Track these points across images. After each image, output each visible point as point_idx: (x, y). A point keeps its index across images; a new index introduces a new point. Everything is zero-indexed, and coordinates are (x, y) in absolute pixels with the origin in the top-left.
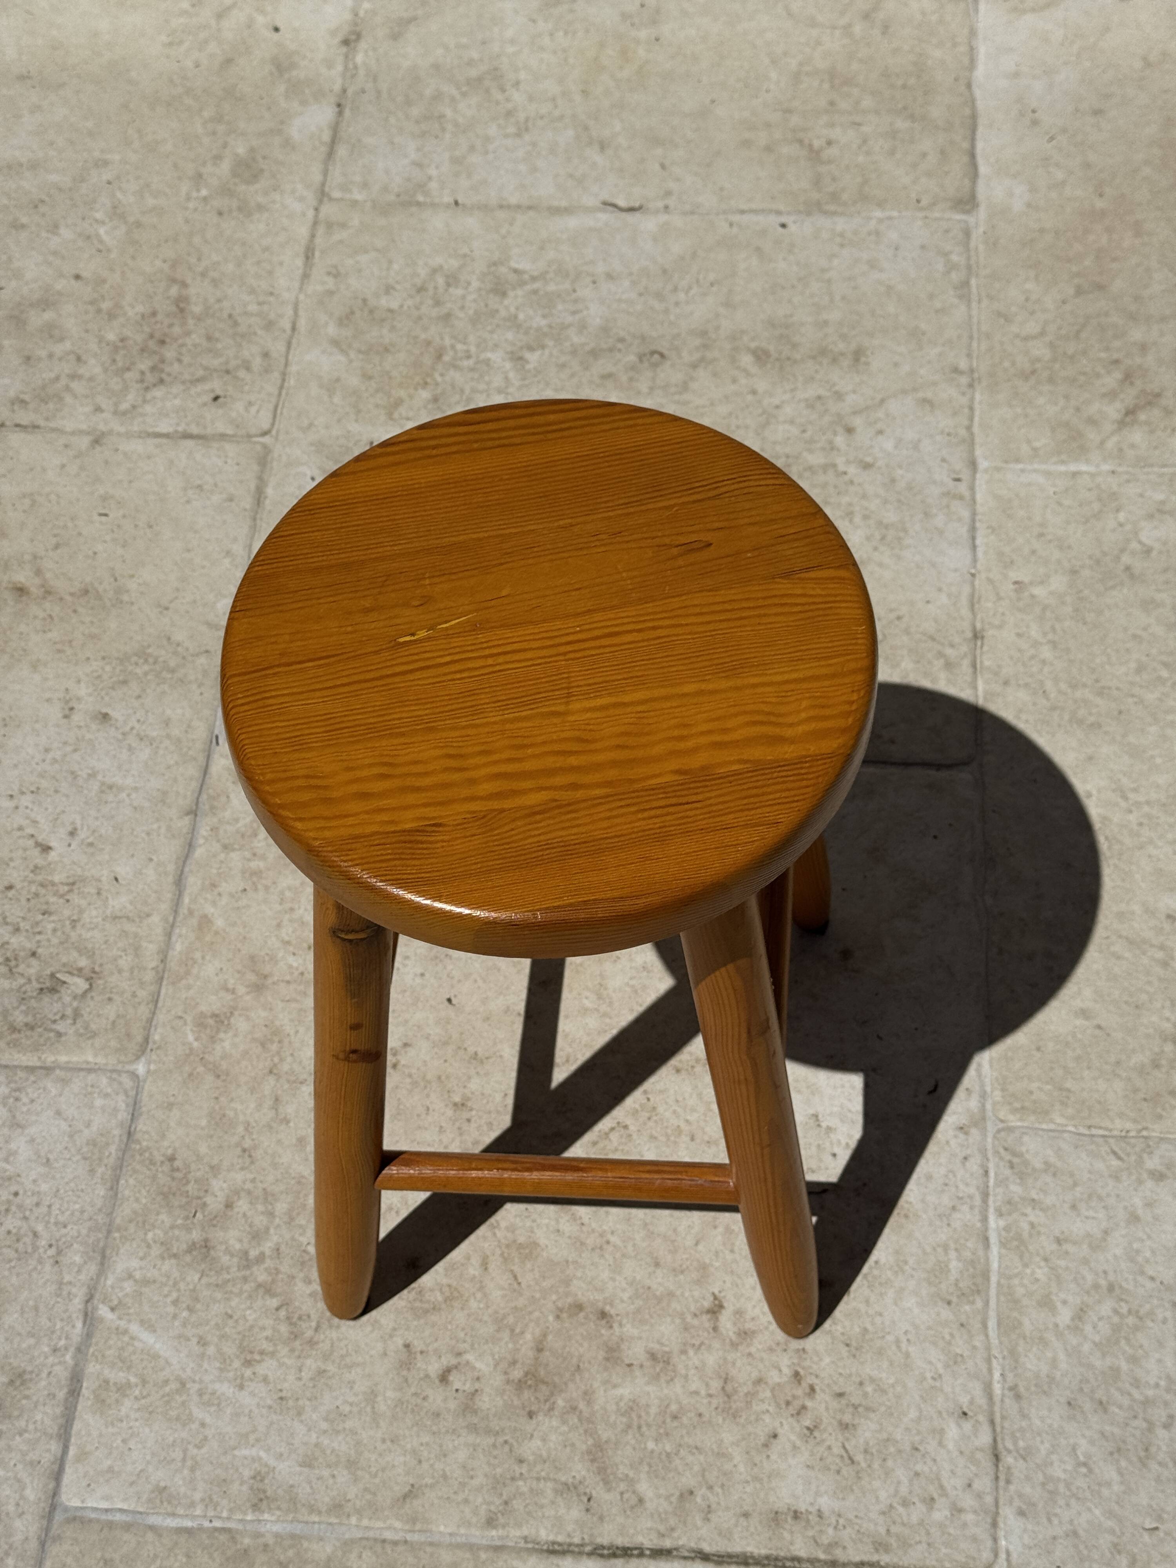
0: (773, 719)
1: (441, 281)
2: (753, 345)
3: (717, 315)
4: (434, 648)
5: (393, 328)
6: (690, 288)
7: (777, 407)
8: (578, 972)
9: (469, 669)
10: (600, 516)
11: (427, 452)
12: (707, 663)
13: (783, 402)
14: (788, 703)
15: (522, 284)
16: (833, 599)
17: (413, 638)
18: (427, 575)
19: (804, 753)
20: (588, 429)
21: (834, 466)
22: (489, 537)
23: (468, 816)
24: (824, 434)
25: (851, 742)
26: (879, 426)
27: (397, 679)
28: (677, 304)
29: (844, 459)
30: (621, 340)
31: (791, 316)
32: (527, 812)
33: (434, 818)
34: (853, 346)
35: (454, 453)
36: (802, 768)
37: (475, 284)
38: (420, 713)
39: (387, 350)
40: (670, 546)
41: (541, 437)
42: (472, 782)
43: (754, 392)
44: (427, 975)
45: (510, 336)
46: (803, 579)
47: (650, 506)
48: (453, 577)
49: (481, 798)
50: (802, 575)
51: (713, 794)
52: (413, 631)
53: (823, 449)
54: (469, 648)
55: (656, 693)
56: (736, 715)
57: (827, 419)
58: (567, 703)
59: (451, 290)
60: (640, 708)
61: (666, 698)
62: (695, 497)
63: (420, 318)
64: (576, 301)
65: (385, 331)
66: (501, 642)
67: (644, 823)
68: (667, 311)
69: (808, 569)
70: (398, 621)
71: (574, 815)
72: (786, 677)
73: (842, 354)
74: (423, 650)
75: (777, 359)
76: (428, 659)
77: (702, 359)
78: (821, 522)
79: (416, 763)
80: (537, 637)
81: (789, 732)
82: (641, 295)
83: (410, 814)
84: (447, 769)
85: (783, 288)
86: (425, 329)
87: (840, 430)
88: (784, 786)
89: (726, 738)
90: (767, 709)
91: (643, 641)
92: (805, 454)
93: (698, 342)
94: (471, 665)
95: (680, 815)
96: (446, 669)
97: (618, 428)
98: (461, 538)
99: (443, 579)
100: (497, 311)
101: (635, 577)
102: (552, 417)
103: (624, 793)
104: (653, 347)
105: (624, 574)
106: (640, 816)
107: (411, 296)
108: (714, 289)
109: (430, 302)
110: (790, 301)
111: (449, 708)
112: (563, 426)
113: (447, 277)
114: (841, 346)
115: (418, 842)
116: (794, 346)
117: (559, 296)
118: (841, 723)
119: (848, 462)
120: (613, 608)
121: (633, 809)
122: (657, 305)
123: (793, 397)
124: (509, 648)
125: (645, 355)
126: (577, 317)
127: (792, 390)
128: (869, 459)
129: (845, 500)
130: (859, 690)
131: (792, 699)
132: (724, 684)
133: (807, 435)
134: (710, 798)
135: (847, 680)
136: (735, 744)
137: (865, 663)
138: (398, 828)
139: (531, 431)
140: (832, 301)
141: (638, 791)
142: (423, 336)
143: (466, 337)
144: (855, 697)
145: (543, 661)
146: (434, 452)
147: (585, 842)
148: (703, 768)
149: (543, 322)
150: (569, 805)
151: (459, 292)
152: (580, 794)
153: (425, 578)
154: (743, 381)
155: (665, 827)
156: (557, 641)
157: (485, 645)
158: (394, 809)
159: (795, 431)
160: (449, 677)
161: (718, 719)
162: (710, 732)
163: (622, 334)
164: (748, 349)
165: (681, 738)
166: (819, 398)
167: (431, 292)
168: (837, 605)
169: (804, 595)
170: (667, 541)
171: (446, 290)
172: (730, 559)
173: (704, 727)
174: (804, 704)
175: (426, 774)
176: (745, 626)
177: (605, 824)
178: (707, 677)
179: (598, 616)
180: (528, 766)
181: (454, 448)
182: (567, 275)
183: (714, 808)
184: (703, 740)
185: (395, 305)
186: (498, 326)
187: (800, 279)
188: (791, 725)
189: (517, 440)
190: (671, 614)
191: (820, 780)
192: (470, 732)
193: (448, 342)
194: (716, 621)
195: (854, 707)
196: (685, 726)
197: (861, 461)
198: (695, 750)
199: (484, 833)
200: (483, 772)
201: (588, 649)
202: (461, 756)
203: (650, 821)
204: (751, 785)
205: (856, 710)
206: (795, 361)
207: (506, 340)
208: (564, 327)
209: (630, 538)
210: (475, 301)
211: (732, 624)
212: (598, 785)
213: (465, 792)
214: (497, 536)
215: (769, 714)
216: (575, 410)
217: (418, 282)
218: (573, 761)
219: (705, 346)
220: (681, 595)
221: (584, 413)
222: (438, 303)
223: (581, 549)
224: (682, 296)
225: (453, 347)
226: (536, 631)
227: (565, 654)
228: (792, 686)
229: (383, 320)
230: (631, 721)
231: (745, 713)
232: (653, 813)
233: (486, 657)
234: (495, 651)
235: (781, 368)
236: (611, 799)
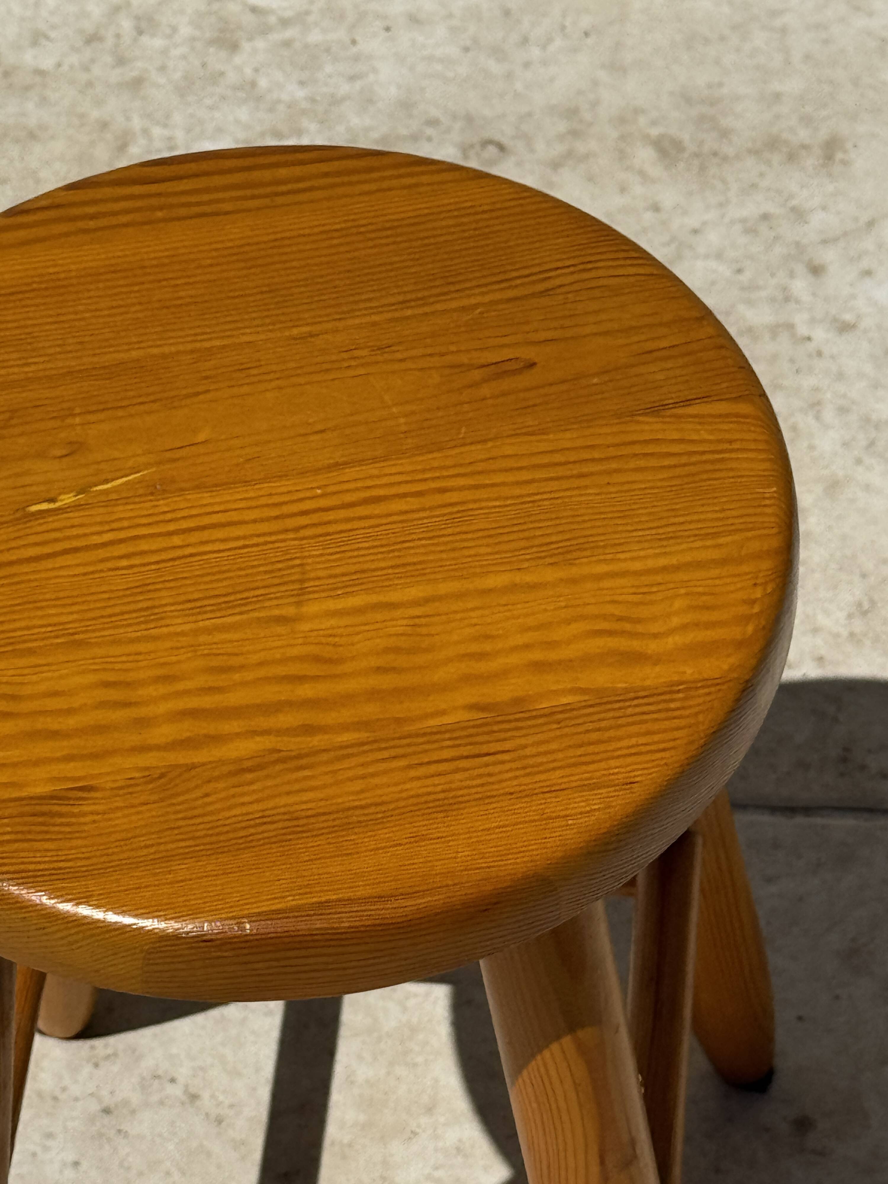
0: (628, 626)
1: (126, 25)
2: (654, 132)
3: (595, 83)
4: (86, 521)
5: (43, 101)
6: (550, 40)
7: (695, 232)
8: (344, 1157)
9: (143, 553)
10: (357, 321)
11: (81, 224)
12: (523, 544)
13: (705, 223)
14: (652, 603)
15: (265, 30)
16: (726, 446)
17: (52, 506)
18: (77, 410)
19: (676, 678)
20: (340, 191)
21: (790, 327)
22: (178, 353)
23: (137, 775)
24: (773, 275)
25: (754, 662)
26: (865, 264)
27: (25, 568)
28: (527, 65)
29: (806, 316)
30: (433, 122)
31: (720, 85)
32: (232, 768)
33: (79, 779)
34: (823, 134)
35: (126, 225)
36: (672, 700)
37: (185, 31)
38: (64, 619)
39: (32, 136)
40: (471, 367)
41: (267, 201)
42: (142, 723)
43: (656, 208)
44: (85, 1165)
45: (243, 114)
46: (679, 417)
47: (439, 307)
48: (120, 413)
49: (158, 748)
50: (680, 411)
51: (530, 740)
52: (52, 495)
53: (773, 300)
54: (144, 521)
55: (443, 588)
56: (568, 622)
57: (779, 250)
58: (299, 604)
59: (145, 40)
60: (418, 611)
61: (460, 596)
62: (511, 294)
63: (90, 84)
64: (356, 59)
65: (30, 106)
66: (194, 512)
67: (419, 783)
68: (509, 76)
69: (688, 402)
70: (27, 480)
71: (307, 773)
72: (651, 563)
73: (804, 147)
74: (68, 523)
75: (697, 155)
76: (78, 537)
77: (569, 154)
78: (711, 331)
79: (56, 694)
80: (253, 503)
81: (653, 647)
82: (466, 49)
83: (41, 773)
84: (102, 705)
85: (707, 41)
86: (99, 103)
87: (800, 269)
88: (644, 728)
89: (553, 656)
90: (617, 610)
91: (423, 509)
92: (741, 308)
93: (562, 127)
94: (144, 546)
95: (476, 772)
96: (102, 553)
97: (390, 189)
98: (134, 354)
99: (102, 416)
100: (222, 74)
101: (413, 413)
102: (283, 172)
103: (387, 740)
104: (487, 134)
105: (394, 410)
106: (413, 773)
107: (74, 49)
108: (589, 41)
109: (109, 59)
110: (717, 62)
111: (109, 611)
112: (301, 185)
113: (138, 18)
114: (803, 135)
115: (52, 814)
116: (725, 134)
117: (328, 50)
118: (736, 632)
119: (813, 321)
120: (375, 460)
121: (403, 763)
122: (494, 67)
123: (723, 216)
124: (206, 521)
125: (472, 146)
126: (358, 85)
127: (721, 205)
128: (848, 317)
129: (808, 382)
130: (766, 583)
131: (660, 596)
132: (550, 575)
133: (745, 278)
134: (525, 747)
135: (745, 568)
136: (567, 665)
137: (775, 543)
138: (24, 794)
139: (249, 192)
140: (788, 62)
141: (409, 736)
142: (95, 114)
143: (168, 116)
144: (758, 593)
145: (261, 540)
146: (92, 224)
147: (324, 814)
148: (517, 701)
149: (300, 93)
150: (299, 757)
151: (158, 43)
152: (317, 741)
153: (74, 415)
154: (638, 189)
155: (450, 790)
156: (285, 509)
157: (169, 516)
158: (15, 765)
159: (724, 270)
160: (110, 565)
161: (539, 627)
162: (527, 647)
163: (434, 112)
164: (646, 138)
165: (482, 656)
166: (765, 217)
167: (110, 41)
168: (733, 455)
169: (681, 441)
170: (464, 359)
171: (135, 40)
172: (564, 387)
173: (520, 639)
174: (678, 604)
175: (70, 712)
176: (586, 487)
177: (358, 785)
178: (526, 565)
179: (350, 473)
180: (233, 699)
181: (124, 219)
182: (342, 16)
183: (531, 761)
184: (515, 659)
185: (47, 63)
186: (223, 98)
187: (735, 28)
188: (655, 636)
189: (227, 207)
190: (469, 469)
191: (701, 718)
192: (141, 647)
193: (137, 123)
194: (540, 480)
195: (756, 609)
196: (488, 637)
197: (835, 320)
198: (504, 674)
199: (162, 800)
200: (163, 708)
201: (336, 522)
202: (128, 684)
203: (429, 781)
204: (591, 726)
205: (761, 612)
206: (725, 159)
207: (237, 122)
208: (335, 101)
209: (405, 355)
210: (184, 57)
211: (565, 484)
212: (345, 728)
213: (133, 739)
214: (192, 352)
215: (620, 619)
216: (321, 161)
217: (88, 26)
218: (306, 691)
219: (575, 134)
220: (485, 441)
221: (336, 165)
222: (121, 61)
223: (327, 370)
224: (536, 52)
225: (145, 132)
226: (252, 494)
227: (297, 529)
228: (659, 578)
229: (27, 88)
230: (400, 630)
231: (583, 618)
232: (433, 769)
233: (170, 534)
234: (184, 524)
235: (703, 168)
236: (366, 748)
